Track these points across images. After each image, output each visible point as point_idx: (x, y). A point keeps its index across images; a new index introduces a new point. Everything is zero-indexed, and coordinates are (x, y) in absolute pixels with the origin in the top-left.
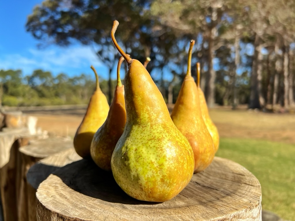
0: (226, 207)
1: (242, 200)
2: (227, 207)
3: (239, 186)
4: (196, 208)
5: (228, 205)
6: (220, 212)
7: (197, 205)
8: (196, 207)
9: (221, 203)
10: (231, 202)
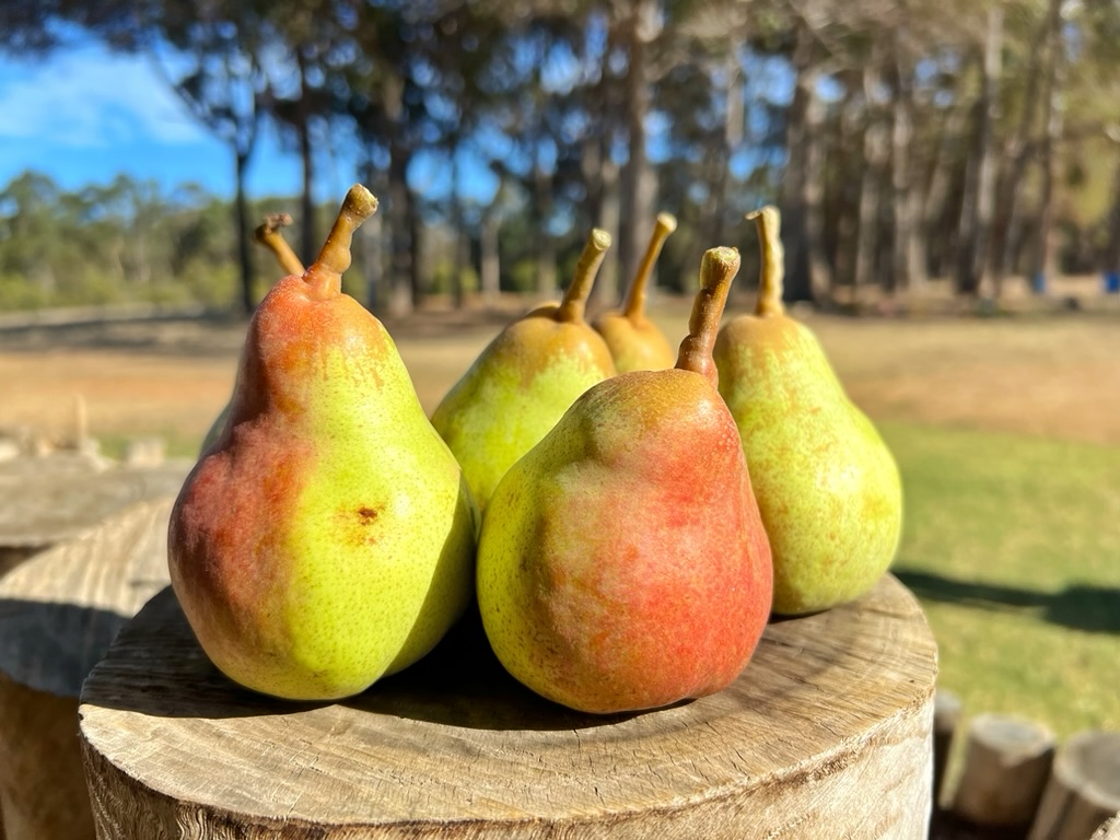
0: (838, 710)
1: (883, 678)
2: (842, 708)
3: (855, 621)
4: (737, 724)
5: (840, 702)
6: (823, 730)
7: (736, 711)
8: (734, 719)
9: (815, 695)
10: (848, 687)
